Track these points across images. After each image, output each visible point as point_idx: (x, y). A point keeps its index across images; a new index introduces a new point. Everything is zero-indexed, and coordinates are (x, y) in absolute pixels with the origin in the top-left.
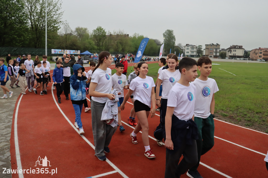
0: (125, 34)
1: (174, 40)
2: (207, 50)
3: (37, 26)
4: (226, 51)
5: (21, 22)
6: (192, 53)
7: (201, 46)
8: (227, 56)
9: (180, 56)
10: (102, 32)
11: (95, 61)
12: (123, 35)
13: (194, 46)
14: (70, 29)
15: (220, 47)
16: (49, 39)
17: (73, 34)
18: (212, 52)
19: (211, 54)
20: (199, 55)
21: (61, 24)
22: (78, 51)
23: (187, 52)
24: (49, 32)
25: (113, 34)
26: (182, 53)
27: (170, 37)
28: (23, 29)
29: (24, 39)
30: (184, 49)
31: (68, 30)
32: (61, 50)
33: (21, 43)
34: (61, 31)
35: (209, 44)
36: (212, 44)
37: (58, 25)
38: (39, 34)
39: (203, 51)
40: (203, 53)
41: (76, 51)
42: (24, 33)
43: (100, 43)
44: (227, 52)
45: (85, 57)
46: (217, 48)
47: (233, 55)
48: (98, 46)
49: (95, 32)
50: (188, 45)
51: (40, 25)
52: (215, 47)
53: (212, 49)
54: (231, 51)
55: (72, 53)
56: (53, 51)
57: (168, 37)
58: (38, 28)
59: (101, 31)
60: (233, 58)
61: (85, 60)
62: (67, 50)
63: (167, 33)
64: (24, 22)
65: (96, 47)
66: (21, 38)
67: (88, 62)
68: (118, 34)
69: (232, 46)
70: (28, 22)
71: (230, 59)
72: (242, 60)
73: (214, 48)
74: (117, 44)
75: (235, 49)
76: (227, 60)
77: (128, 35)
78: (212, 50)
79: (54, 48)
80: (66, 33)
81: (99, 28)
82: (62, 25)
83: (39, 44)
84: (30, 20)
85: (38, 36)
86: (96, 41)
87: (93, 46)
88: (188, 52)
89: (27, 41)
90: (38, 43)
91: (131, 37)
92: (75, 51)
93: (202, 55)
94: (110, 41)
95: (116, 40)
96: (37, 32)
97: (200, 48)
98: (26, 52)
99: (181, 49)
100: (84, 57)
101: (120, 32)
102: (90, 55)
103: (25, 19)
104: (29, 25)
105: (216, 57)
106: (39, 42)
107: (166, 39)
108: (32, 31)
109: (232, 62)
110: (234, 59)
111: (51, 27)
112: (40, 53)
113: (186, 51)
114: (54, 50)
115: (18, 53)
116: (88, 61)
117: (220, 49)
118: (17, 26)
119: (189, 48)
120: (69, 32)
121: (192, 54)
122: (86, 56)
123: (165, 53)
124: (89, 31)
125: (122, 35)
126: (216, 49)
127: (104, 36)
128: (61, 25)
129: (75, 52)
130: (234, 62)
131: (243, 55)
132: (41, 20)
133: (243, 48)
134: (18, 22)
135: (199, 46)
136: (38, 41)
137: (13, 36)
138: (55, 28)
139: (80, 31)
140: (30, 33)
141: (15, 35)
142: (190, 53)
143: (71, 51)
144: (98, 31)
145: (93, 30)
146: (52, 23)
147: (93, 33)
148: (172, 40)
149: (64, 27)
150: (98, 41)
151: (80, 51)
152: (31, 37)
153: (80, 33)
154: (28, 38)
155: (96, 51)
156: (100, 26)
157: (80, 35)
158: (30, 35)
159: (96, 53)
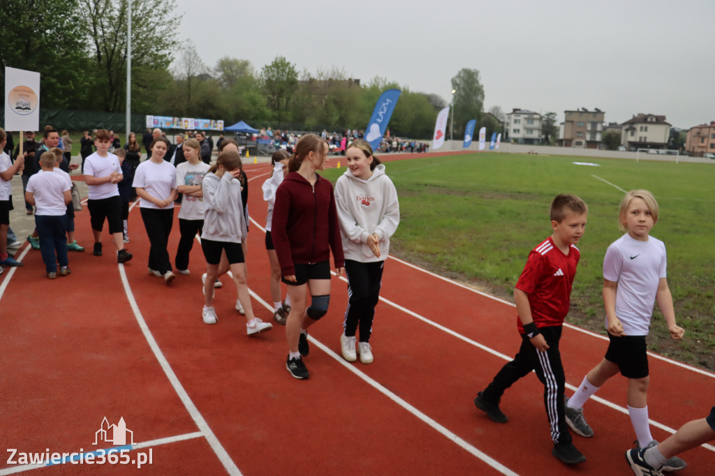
0: (350, 79)
1: (479, 98)
2: (569, 125)
3: (110, 53)
4: (621, 128)
5: (71, 44)
6: (528, 132)
7: (553, 116)
8: (622, 143)
9: (495, 141)
10: (287, 71)
11: (263, 150)
12: (345, 80)
13: (535, 114)
14: (200, 62)
15: (603, 117)
16: (141, 89)
17: (212, 76)
18: (581, 132)
19: (578, 137)
20: (547, 139)
21: (176, 49)
22: (219, 121)
23: (515, 131)
24: (142, 69)
25: (315, 78)
26: (502, 132)
27: (471, 90)
28: (73, 62)
29: (75, 87)
30: (506, 120)
31: (193, 66)
32: (171, 119)
33: (67, 99)
34: (178, 69)
35: (576, 110)
36: (583, 109)
37: (166, 52)
38: (117, 73)
39: (559, 130)
40: (557, 133)
41: (213, 121)
42: (77, 71)
43: (281, 102)
44: (623, 132)
46: (595, 120)
47: (638, 140)
48: (274, 111)
49: (268, 71)
50: (517, 112)
51: (119, 52)
52: (591, 118)
53: (583, 122)
54: (633, 130)
55: (201, 127)
56: (150, 121)
57: (464, 89)
58: (114, 58)
59: (283, 70)
60: (639, 149)
62: (189, 120)
63: (463, 78)
64: (77, 43)
65: (269, 112)
66: (69, 84)
67: (244, 152)
68: (330, 79)
69: (636, 115)
70: (86, 42)
71: (630, 150)
72: (662, 154)
73: (589, 122)
74: (326, 105)
75: (644, 125)
76: (621, 153)
77: (357, 81)
78: (582, 124)
79: (157, 111)
80: (189, 74)
81: (278, 61)
82: (178, 52)
83: (116, 102)
84: (92, 38)
85: (113, 81)
86: (270, 96)
87: (261, 109)
88: (519, 130)
89: (84, 93)
90: (114, 99)
91: (365, 86)
92: (208, 121)
93: (557, 138)
94: (307, 97)
95: (325, 94)
96: (112, 69)
97: (551, 120)
98: (80, 123)
99: (499, 121)
101: (334, 74)
102: (251, 133)
103: (80, 35)
104: (91, 51)
105: (592, 144)
106: (116, 96)
107: (459, 95)
108: (98, 68)
109: (636, 160)
110: (640, 151)
111: (150, 56)
112: (119, 125)
113: (513, 126)
114: (152, 117)
115: (59, 124)
117: (604, 124)
118: (59, 53)
119: (519, 120)
120: (197, 72)
121: (529, 136)
122: (239, 135)
123: (455, 131)
124: (253, 69)
125: (341, 81)
126: (594, 124)
127: (292, 83)
128: (174, 52)
129: (210, 124)
130: (639, 160)
131: (666, 141)
132: (121, 37)
133: (667, 121)
134: (60, 44)
135: (547, 115)
136: (114, 94)
137: (46, 78)
138: (159, 61)
139: (231, 69)
140: (92, 71)
141: (53, 77)
142: (522, 134)
143: (198, 123)
144: (276, 69)
145: (264, 67)
146: (151, 47)
147: (263, 74)
148: (474, 98)
149: (185, 58)
150: (275, 97)
151: (222, 122)
152: (94, 83)
153: (231, 75)
154: (86, 85)
155: (269, 123)
156: (283, 56)
157: (230, 79)
158: (91, 78)
159: (270, 128)
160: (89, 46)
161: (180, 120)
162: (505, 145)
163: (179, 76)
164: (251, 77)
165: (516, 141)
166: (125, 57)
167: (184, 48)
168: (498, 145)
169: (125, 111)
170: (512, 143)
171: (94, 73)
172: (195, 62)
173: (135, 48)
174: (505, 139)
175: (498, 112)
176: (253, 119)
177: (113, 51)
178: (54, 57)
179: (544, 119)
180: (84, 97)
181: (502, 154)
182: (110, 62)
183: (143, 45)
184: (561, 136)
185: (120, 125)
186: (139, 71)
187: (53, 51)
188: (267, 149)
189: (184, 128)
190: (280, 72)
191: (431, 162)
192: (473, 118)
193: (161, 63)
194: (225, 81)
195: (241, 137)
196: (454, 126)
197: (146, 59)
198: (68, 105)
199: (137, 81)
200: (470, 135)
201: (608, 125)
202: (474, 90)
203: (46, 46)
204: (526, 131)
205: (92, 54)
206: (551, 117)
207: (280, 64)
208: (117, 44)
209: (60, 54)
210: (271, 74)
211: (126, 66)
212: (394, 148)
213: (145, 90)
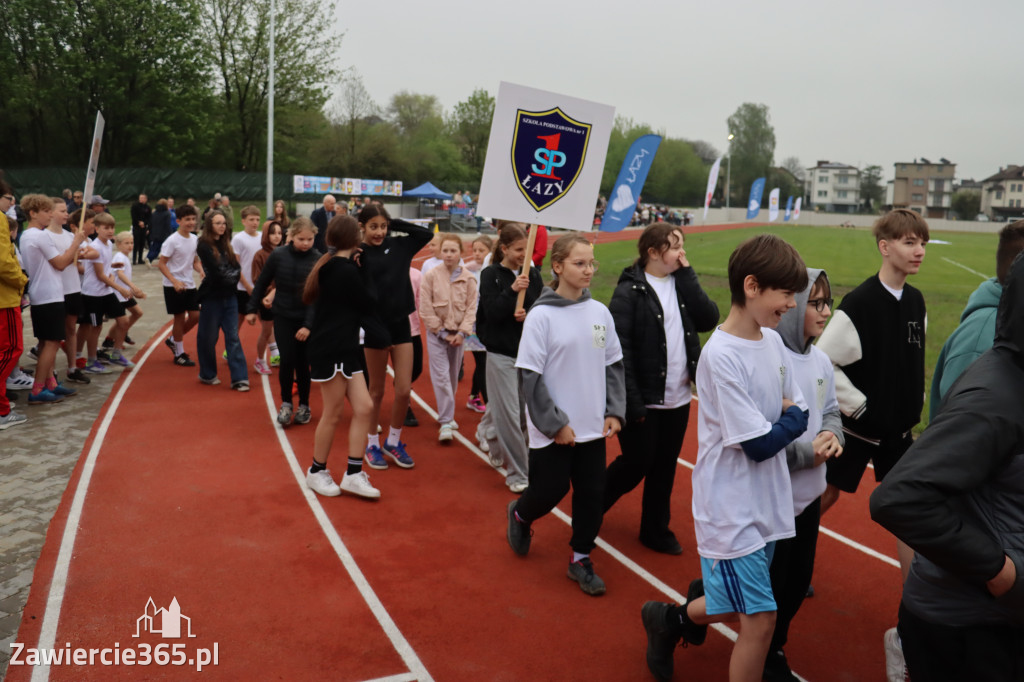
1: (768, 146)
2: (902, 184)
3: (243, 88)
4: (981, 188)
5: (189, 77)
6: (839, 195)
7: (877, 170)
8: (983, 209)
9: (792, 208)
10: (491, 110)
11: (458, 224)
13: (851, 168)
14: (368, 98)
15: (953, 172)
16: (286, 139)
17: (384, 118)
18: (920, 195)
19: (916, 201)
20: (868, 204)
21: (335, 81)
22: (396, 183)
23: (820, 193)
24: (287, 110)
26: (802, 196)
27: (756, 134)
28: (193, 102)
29: (195, 137)
30: (807, 178)
31: (358, 104)
32: (328, 180)
33: (184, 154)
34: (336, 109)
35: (912, 161)
36: (923, 160)
37: (321, 85)
38: (254, 117)
39: (885, 191)
40: (883, 195)
41: (387, 183)
42: (198, 114)
43: (482, 155)
44: (985, 193)
45: (419, 208)
46: (940, 175)
47: (1007, 205)
48: (473, 166)
49: (463, 110)
50: (824, 165)
51: (256, 86)
52: (934, 173)
53: (923, 180)
54: (999, 190)
55: (371, 191)
56: (299, 184)
57: (745, 133)
58: (249, 96)
59: (485, 109)
61: (419, 217)
62: (354, 181)
63: (744, 117)
64: (198, 75)
65: (465, 169)
66: (187, 134)
70: (210, 74)
71: (992, 220)
73: (931, 179)
75: (1017, 183)
76: (980, 225)
78: (921, 183)
79: (308, 169)
80: (352, 116)
81: (478, 97)
82: (338, 86)
83: (251, 157)
84: (220, 69)
85: (247, 128)
86: (469, 148)
87: (454, 164)
88: (826, 193)
89: (207, 145)
90: (248, 153)
92: (380, 182)
93: (883, 203)
96: (246, 111)
97: (874, 177)
98: (202, 187)
99: (797, 180)
100: (417, 205)
102: (441, 200)
103: (203, 65)
104: (217, 86)
105: (936, 212)
106: (252, 149)
107: (739, 141)
108: (227, 110)
111: (298, 91)
112: (256, 189)
113: (817, 187)
114: (302, 177)
115: (172, 189)
116: (429, 220)
117: (955, 182)
118: (173, 90)
119: (827, 178)
120: (363, 113)
121: (842, 201)
122: (424, 202)
123: (733, 195)
124: (441, 107)
126: (939, 182)
128: (332, 86)
129: (383, 187)
132: (259, 66)
134: (176, 78)
135: (868, 169)
136: (249, 145)
137: (156, 126)
138: (311, 98)
139: (410, 108)
140: (218, 114)
141: (166, 124)
142: (831, 198)
143: (366, 185)
144: (474, 107)
145: (458, 105)
146: (300, 79)
147: (457, 115)
148: (760, 146)
149: (347, 93)
150: (474, 148)
151: (400, 183)
152: (222, 130)
153: (410, 115)
154: (210, 134)
155: (465, 184)
156: (485, 89)
157: (408, 122)
158: (217, 124)
159: (467, 192)
160: (215, 79)
161: (341, 182)
162: (807, 213)
163: (339, 119)
164: (439, 119)
165: (822, 208)
166: (264, 93)
167: (346, 80)
168: (797, 215)
169: (265, 170)
170: (817, 212)
171: (219, 117)
172: (361, 98)
173: (277, 81)
174: (807, 206)
175: (795, 165)
176: (443, 180)
177: (247, 85)
178: (168, 95)
179: (863, 176)
180: (207, 150)
181: (801, 227)
182: (244, 102)
183: (288, 77)
184: (889, 200)
185: (258, 189)
186: (283, 112)
187: (166, 88)
188: (464, 222)
189: (346, 192)
190: (481, 112)
191: (701, 240)
192: (758, 176)
193: (315, 100)
194: (402, 125)
195: (427, 205)
196: (731, 188)
197: (293, 96)
198: (186, 162)
199: (281, 127)
200: (757, 200)
201: (960, 184)
202: (760, 134)
203: (157, 81)
204: (836, 195)
205: (219, 91)
206: (873, 172)
207: (480, 101)
208: (254, 76)
209: (174, 92)
210: (468, 114)
211: (266, 106)
212: (645, 220)
213: (292, 139)
